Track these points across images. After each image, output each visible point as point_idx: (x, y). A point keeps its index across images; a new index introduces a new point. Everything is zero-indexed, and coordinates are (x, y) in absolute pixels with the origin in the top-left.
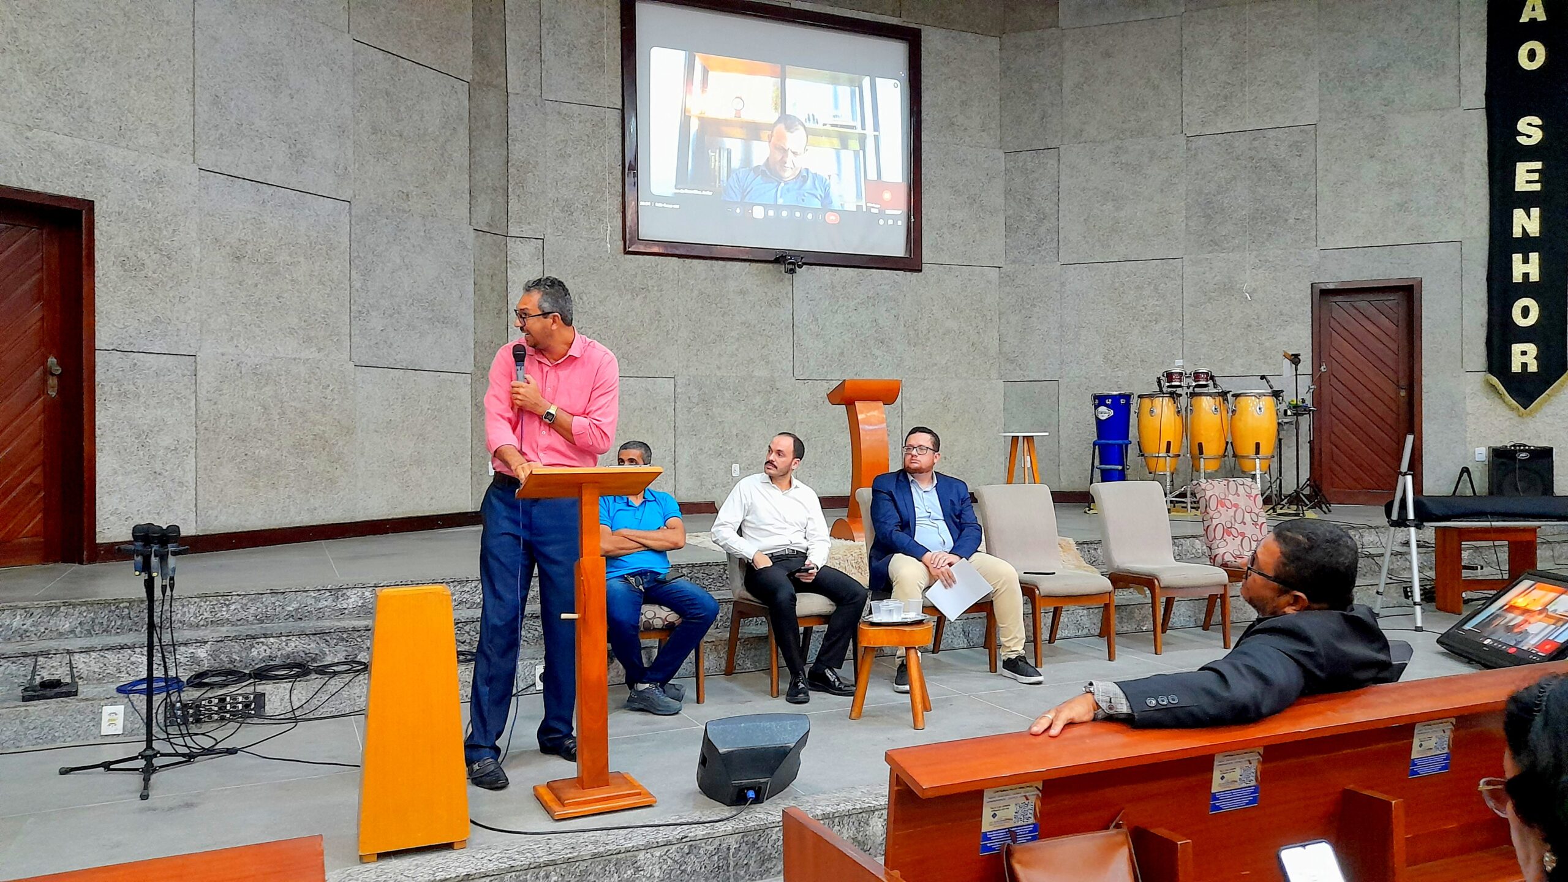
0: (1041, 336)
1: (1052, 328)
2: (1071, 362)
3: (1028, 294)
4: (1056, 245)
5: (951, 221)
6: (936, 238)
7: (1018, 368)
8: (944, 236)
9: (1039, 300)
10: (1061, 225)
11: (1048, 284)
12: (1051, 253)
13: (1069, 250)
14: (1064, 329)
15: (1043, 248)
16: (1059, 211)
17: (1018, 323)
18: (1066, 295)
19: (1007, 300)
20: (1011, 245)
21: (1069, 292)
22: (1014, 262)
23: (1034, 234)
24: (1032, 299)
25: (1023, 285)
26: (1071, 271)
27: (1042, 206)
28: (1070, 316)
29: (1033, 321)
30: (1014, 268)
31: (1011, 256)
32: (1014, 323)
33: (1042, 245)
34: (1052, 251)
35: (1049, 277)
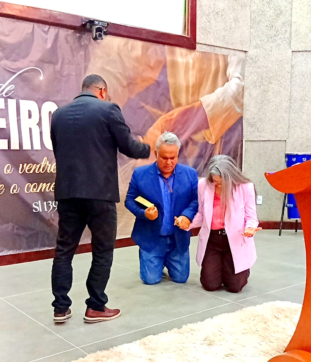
0: (275, 107)
1: (283, 100)
2: (296, 126)
3: (267, 74)
4: (289, 36)
5: (216, 10)
6: (205, 22)
7: (256, 131)
8: (211, 21)
9: (275, 78)
10: (294, 20)
11: (282, 66)
12: (285, 42)
13: (299, 40)
14: (292, 102)
15: (279, 38)
16: (292, 9)
17: (258, 96)
18: (294, 75)
19: (250, 78)
20: (254, 34)
21: (297, 73)
22: (256, 47)
23: (272, 26)
24: (269, 77)
25: (263, 66)
26: (299, 57)
27: (279, 4)
28: (297, 91)
29: (269, 95)
30: (257, 53)
31: (254, 43)
32: (255, 95)
33: (278, 35)
34: (285, 40)
35: (283, 61)
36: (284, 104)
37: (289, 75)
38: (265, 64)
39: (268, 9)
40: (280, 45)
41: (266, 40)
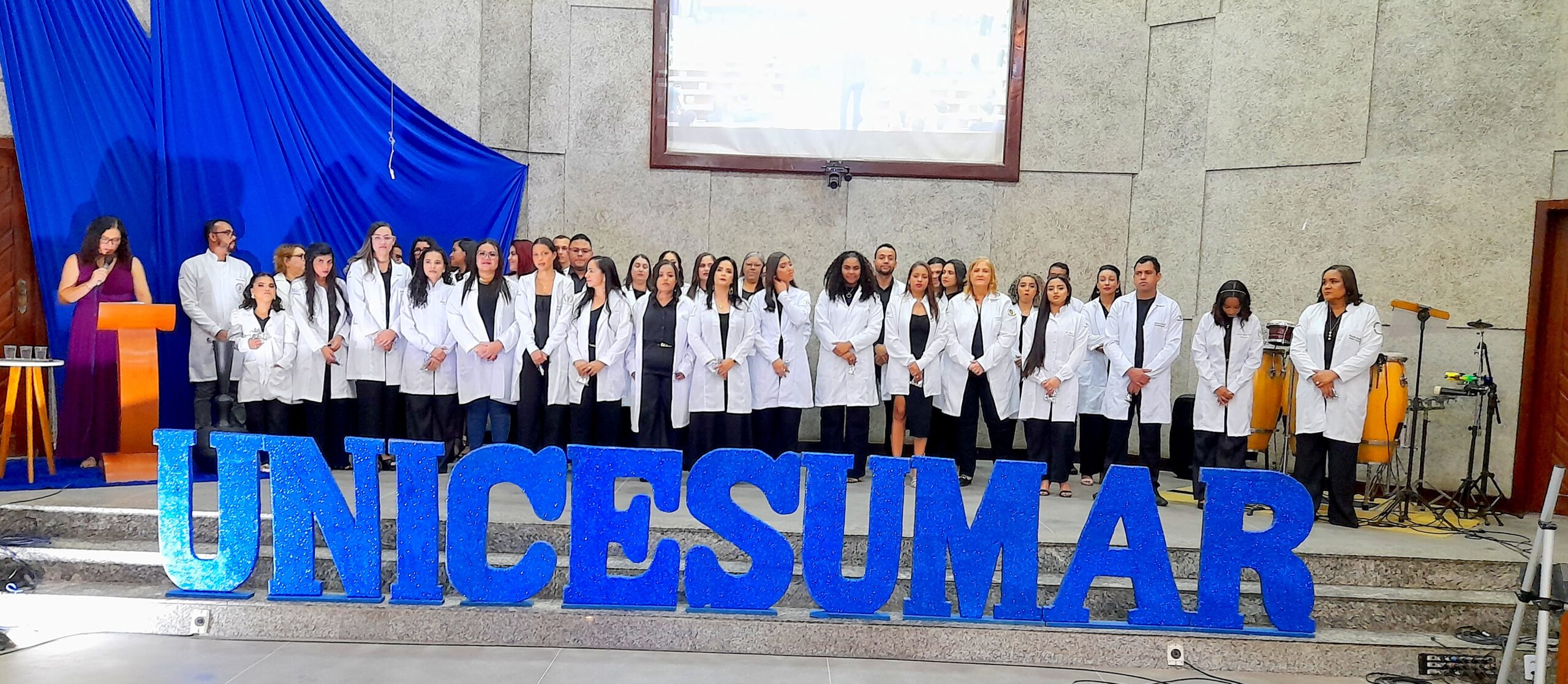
0: (1176, 262)
1: (1189, 252)
3: (1165, 209)
4: (1203, 146)
5: (1064, 119)
8: (1054, 136)
9: (1177, 216)
10: (1210, 119)
11: (1189, 196)
12: (1197, 155)
13: (1218, 152)
14: (1204, 254)
15: (1188, 149)
16: (1209, 100)
17: (1149, 245)
18: (1210, 210)
19: (1140, 215)
20: (1150, 145)
21: (1214, 206)
22: (1151, 166)
23: (1178, 130)
24: (1168, 214)
25: (1159, 196)
26: (1218, 179)
27: (1190, 94)
28: (1213, 237)
29: (1168, 243)
30: (1151, 175)
31: (1148, 159)
32: (1146, 244)
33: (1187, 144)
34: (1197, 153)
35: (1191, 187)
36: (1191, 259)
37: (1201, 209)
38: (1163, 192)
39: (1173, 104)
40: (1189, 161)
41: (1167, 154)
